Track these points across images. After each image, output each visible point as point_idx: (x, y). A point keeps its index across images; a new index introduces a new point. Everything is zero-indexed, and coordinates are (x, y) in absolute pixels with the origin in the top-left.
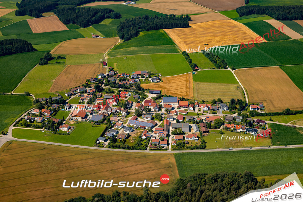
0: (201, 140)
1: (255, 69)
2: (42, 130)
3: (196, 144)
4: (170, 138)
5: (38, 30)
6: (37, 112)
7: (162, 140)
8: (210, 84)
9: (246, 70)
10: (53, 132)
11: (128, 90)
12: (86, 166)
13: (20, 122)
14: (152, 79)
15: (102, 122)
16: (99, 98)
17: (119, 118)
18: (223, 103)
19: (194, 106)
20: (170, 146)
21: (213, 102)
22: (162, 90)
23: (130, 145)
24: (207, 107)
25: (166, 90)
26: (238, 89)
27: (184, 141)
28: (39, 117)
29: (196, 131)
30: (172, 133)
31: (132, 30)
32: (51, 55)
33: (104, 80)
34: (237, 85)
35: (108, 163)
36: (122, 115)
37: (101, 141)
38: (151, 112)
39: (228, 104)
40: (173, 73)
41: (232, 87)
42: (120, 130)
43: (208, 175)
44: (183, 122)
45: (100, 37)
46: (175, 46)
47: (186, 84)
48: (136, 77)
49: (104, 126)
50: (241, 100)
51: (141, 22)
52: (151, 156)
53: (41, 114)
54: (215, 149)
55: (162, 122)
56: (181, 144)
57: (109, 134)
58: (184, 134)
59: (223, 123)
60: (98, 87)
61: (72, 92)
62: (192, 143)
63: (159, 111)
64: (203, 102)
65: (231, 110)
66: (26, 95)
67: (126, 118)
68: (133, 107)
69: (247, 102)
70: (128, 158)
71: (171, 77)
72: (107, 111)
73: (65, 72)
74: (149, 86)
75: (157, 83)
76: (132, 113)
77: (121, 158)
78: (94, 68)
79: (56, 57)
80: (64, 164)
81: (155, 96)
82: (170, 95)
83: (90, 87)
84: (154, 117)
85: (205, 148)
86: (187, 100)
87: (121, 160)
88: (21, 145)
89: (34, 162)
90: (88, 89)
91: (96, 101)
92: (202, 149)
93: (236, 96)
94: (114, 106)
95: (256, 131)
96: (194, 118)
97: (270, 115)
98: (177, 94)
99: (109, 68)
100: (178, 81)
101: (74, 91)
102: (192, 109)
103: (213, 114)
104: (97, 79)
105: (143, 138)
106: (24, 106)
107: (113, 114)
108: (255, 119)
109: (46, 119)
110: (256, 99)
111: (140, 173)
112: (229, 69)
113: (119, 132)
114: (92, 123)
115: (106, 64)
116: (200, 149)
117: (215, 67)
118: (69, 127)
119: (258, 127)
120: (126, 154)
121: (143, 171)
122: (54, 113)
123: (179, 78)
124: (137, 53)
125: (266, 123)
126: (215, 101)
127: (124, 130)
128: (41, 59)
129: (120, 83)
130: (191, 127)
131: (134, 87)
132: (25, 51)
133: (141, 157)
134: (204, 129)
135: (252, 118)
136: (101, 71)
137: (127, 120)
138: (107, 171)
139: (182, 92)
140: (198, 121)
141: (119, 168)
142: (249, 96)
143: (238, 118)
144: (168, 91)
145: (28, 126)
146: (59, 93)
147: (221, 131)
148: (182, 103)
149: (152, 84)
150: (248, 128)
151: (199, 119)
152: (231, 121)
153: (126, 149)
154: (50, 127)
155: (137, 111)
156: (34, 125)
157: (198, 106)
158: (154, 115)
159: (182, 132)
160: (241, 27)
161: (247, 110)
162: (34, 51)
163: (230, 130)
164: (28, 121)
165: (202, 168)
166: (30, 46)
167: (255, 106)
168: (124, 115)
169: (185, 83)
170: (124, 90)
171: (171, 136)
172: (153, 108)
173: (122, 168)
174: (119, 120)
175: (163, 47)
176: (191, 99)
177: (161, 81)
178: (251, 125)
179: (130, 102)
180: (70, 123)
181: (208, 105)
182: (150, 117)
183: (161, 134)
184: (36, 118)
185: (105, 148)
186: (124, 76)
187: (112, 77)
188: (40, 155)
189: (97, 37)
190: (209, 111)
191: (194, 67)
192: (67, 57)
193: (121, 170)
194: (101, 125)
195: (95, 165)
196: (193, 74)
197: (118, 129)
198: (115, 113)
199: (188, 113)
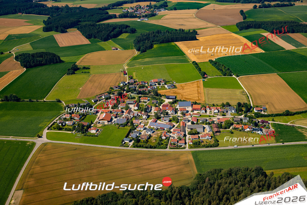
0: (214, 139)
1: (257, 76)
2: (73, 132)
3: (210, 143)
4: (187, 137)
5: (64, 44)
6: (68, 116)
7: (180, 140)
8: (218, 89)
9: (248, 77)
10: (83, 134)
11: (147, 96)
13: (53, 126)
14: (168, 86)
15: (126, 125)
16: (122, 104)
17: (140, 121)
18: (231, 106)
19: (206, 109)
20: (187, 145)
21: (222, 105)
22: (177, 96)
23: (152, 145)
24: (218, 109)
25: (180, 95)
26: (243, 93)
27: (199, 140)
28: (70, 121)
29: (209, 131)
30: (188, 133)
31: (147, 43)
32: (77, 66)
33: (125, 87)
34: (242, 90)
35: (134, 161)
36: (143, 118)
37: (126, 141)
38: (169, 115)
39: (235, 107)
40: (185, 80)
41: (238, 92)
42: (142, 131)
43: (224, 170)
44: (197, 124)
45: (119, 49)
46: (185, 57)
47: (198, 90)
48: (153, 85)
49: (128, 128)
50: (246, 103)
51: (154, 36)
52: (171, 154)
53: (71, 119)
54: (227, 146)
55: (178, 123)
56: (197, 143)
57: (133, 135)
58: (199, 134)
59: (232, 124)
60: (121, 94)
61: (97, 98)
62: (206, 142)
63: (175, 114)
64: (214, 105)
65: (238, 112)
66: (57, 101)
67: (147, 121)
68: (152, 111)
69: (252, 105)
70: (151, 157)
71: (184, 84)
72: (129, 114)
73: (90, 81)
74: (165, 92)
75: (172, 90)
76: (152, 116)
77: (145, 156)
78: (116, 77)
79: (82, 67)
80: (95, 163)
81: (171, 100)
82: (185, 100)
83: (114, 94)
84: (171, 119)
85: (218, 146)
86: (199, 104)
87: (145, 158)
88: (55, 146)
89: (67, 161)
90: (111, 95)
91: (119, 106)
92: (216, 147)
93: (242, 100)
94: (135, 110)
95: (262, 130)
96: (206, 120)
97: (272, 116)
98: (190, 99)
99: (129, 77)
100: (190, 87)
101: (99, 97)
102: (204, 111)
103: (223, 116)
104: (119, 86)
105: (163, 138)
106: (56, 112)
107: (136, 117)
108: (260, 120)
109: (76, 123)
110: (259, 102)
111: (163, 169)
112: (234, 76)
113: (141, 133)
114: (117, 126)
115: (126, 73)
116: (214, 147)
117: (221, 75)
118: (97, 130)
119: (262, 126)
120: (149, 152)
121: (165, 167)
122: (83, 118)
123: (191, 84)
124: (152, 63)
125: (269, 123)
126: (224, 104)
127: (146, 132)
128: (69, 70)
129: (139, 90)
130: (204, 128)
131: (152, 93)
132: (54, 63)
133: (162, 155)
134: (216, 129)
135: (257, 119)
136: (122, 80)
137: (148, 123)
138: (133, 168)
139: (194, 97)
140: (210, 122)
142: (253, 99)
143: (245, 119)
144: (182, 96)
145: (60, 129)
146: (86, 99)
147: (231, 131)
148: (195, 106)
149: (168, 90)
150: (254, 127)
151: (211, 120)
152: (239, 122)
153: (149, 148)
154: (80, 130)
155: (156, 114)
156: (66, 129)
157: (209, 109)
158: (171, 117)
159: (197, 133)
160: (242, 40)
161: (252, 112)
163: (239, 129)
164: (60, 125)
165: (217, 164)
166: (58, 58)
167: (259, 109)
168: (144, 118)
169: (196, 89)
170: (143, 96)
171: (188, 136)
172: (170, 111)
173: (146, 165)
174: (141, 123)
175: (175, 58)
176: (203, 103)
177: (175, 87)
178: (256, 125)
179: (150, 107)
180: (97, 126)
181: (218, 108)
182: (168, 119)
183: (178, 135)
184: (67, 122)
185: (130, 147)
186: (143, 83)
187: (132, 84)
188: (73, 155)
189: (116, 49)
190: (219, 114)
191: (204, 75)
192: (91, 68)
194: (126, 127)
195: (123, 163)
196: (203, 81)
197: (140, 130)
198: (136, 116)
199: (200, 115)
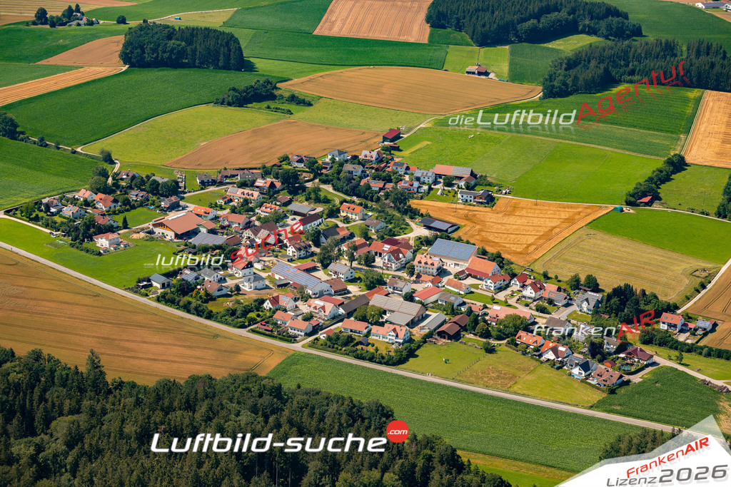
6: (85, 196)
10: (70, 242)
12: (60, 316)
16: (268, 205)
20: (312, 338)
21: (569, 282)
22: (465, 226)
25: (478, 227)
28: (72, 207)
32: (279, 89)
33: (332, 167)
37: (155, 284)
42: (235, 278)
45: (492, 76)
46: (678, 139)
47: (555, 228)
53: (86, 203)
54: (421, 374)
56: (338, 339)
57: (188, 275)
61: (217, 177)
64: (546, 277)
66: (104, 160)
69: (680, 311)
70: (170, 329)
71: (532, 202)
73: (256, 132)
75: (471, 208)
77: (156, 323)
81: (429, 234)
84: (362, 277)
85: (394, 365)
91: (260, 210)
97: (700, 353)
100: (541, 215)
101: (226, 176)
105: (265, 305)
111: (164, 361)
114: (182, 248)
115: (400, 138)
117: (713, 210)
121: (177, 359)
122: (118, 208)
123: (553, 209)
125: (653, 365)
126: (578, 282)
134: (445, 327)
138: (93, 337)
139: (516, 244)
140: (462, 311)
141: (128, 341)
144: (481, 231)
145: (35, 219)
148: (476, 263)
157: (519, 284)
162: (245, 71)
163: (522, 348)
167: (677, 320)
169: (555, 224)
170: (359, 202)
173: (133, 341)
176: (523, 263)
177: (490, 203)
178: (594, 351)
179: (344, 233)
180: (131, 235)
182: (344, 271)
183: (316, 308)
184: (65, 208)
186: (399, 169)
189: (480, 74)
190: (534, 303)
191: (644, 196)
192: (320, 104)
193: (127, 345)
196: (614, 210)
197: (233, 275)
199: (470, 293)
